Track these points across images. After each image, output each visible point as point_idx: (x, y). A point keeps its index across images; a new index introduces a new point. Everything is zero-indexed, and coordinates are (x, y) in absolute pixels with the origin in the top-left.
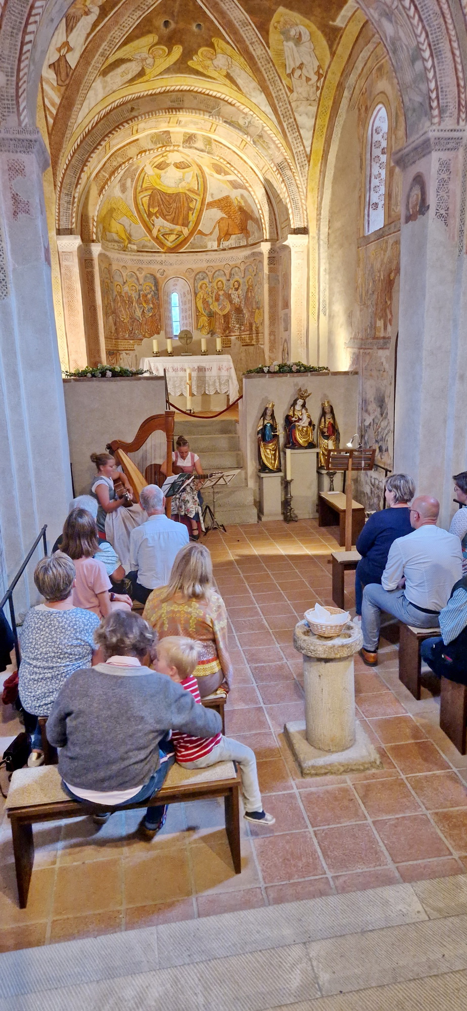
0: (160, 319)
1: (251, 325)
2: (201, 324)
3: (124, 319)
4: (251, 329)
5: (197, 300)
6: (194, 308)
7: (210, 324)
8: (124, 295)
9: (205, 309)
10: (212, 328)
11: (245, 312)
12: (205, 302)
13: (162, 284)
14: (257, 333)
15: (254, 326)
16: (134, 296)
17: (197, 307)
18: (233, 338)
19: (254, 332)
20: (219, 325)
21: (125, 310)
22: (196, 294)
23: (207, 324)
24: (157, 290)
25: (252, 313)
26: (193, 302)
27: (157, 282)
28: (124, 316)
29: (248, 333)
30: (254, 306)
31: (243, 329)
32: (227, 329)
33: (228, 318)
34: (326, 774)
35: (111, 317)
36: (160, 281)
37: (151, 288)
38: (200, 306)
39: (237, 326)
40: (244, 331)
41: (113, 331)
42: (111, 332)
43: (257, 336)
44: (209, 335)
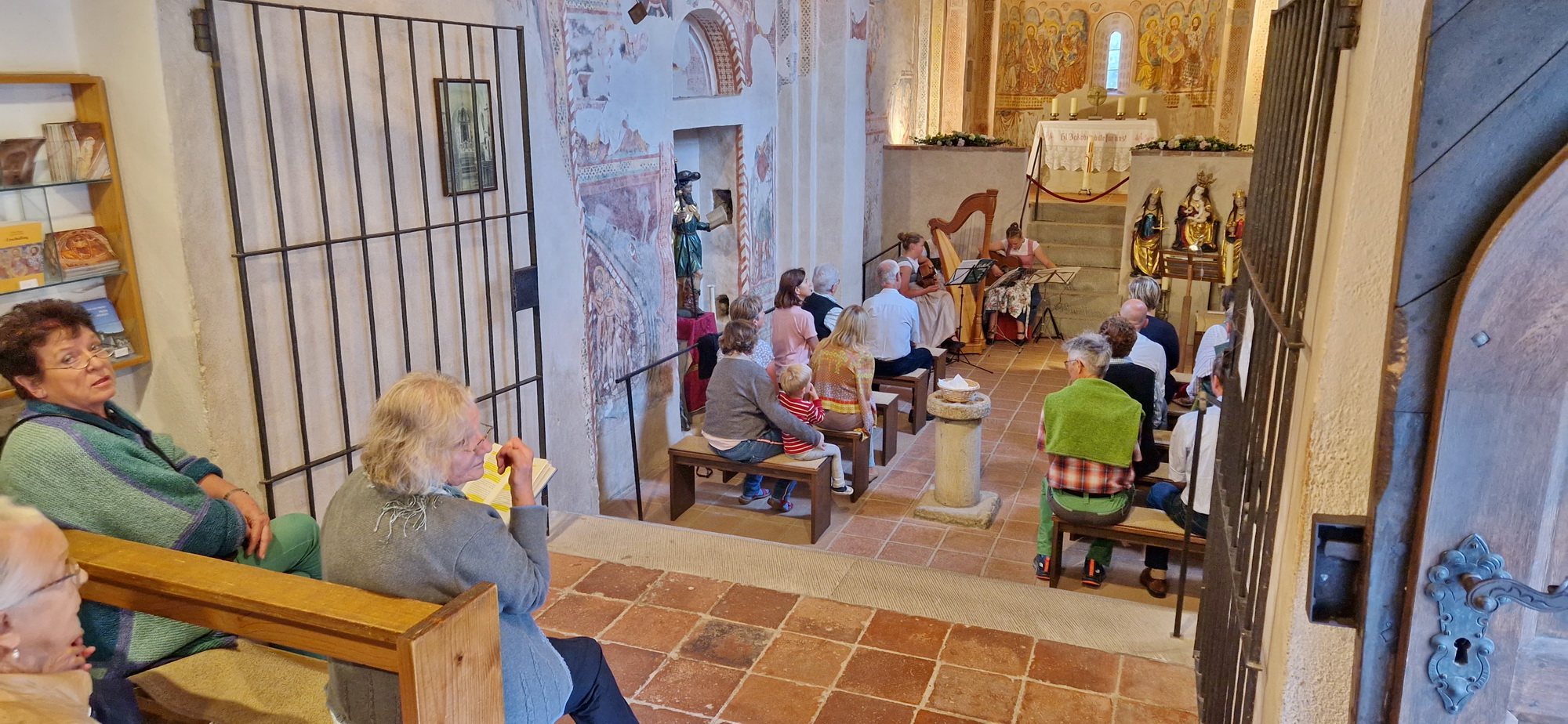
0: (1085, 68)
1: (1206, 77)
2: (1141, 74)
3: (1033, 69)
4: (1205, 85)
5: (1141, 42)
6: (1135, 54)
7: (1154, 75)
8: (1037, 39)
9: (1150, 55)
10: (1155, 81)
11: (1201, 60)
12: (1152, 46)
13: (1093, 23)
14: (1212, 91)
15: (1210, 79)
16: (1052, 39)
17: (1139, 52)
18: (1182, 95)
19: (1209, 89)
20: (1166, 75)
21: (1036, 58)
22: (1140, 35)
23: (1150, 76)
24: (1087, 30)
25: (1210, 62)
26: (1136, 45)
27: (1088, 20)
28: (1034, 66)
29: (1201, 89)
30: (1213, 53)
31: (1196, 83)
32: (1176, 82)
33: (1180, 69)
34: (933, 519)
35: (1013, 68)
36: (1092, 19)
37: (1078, 28)
38: (1144, 51)
39: (1190, 79)
40: (1197, 87)
41: (1013, 85)
42: (1010, 87)
43: (1211, 94)
44: (1151, 90)
